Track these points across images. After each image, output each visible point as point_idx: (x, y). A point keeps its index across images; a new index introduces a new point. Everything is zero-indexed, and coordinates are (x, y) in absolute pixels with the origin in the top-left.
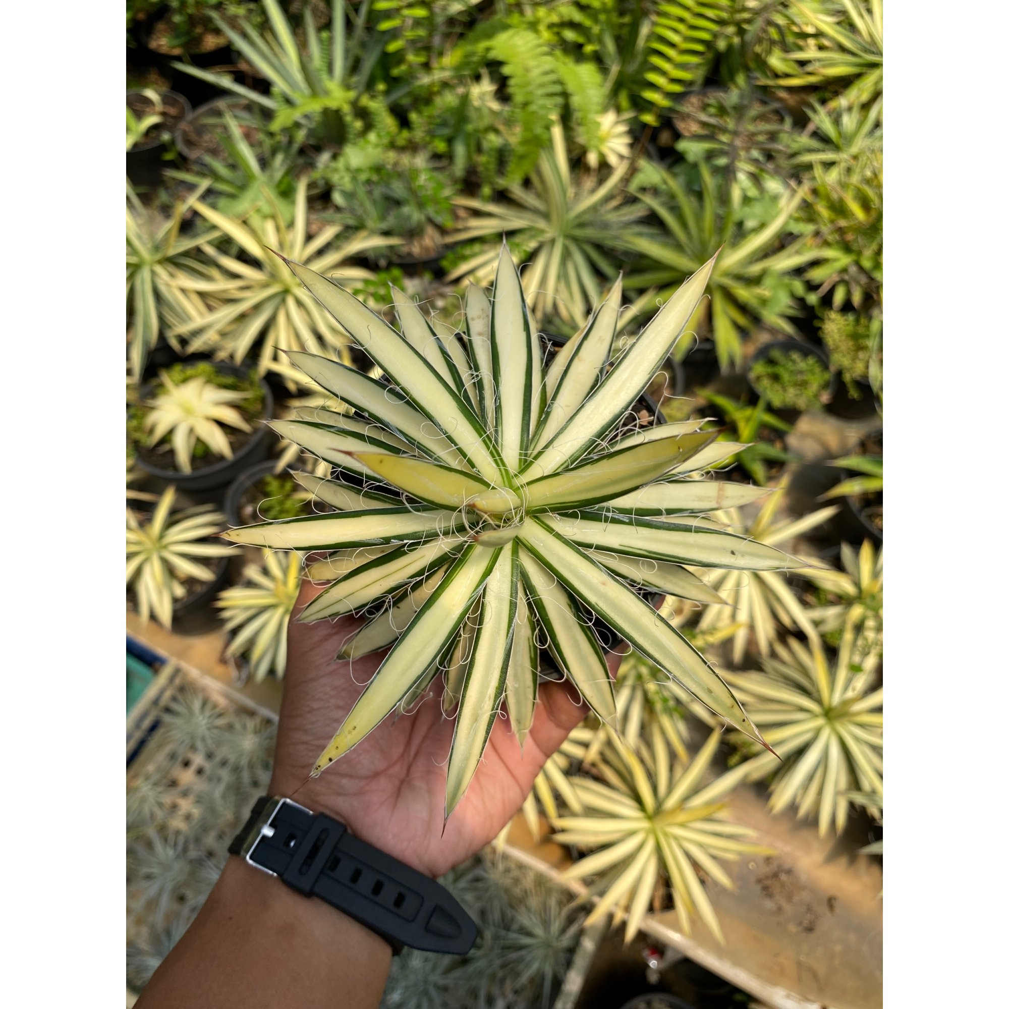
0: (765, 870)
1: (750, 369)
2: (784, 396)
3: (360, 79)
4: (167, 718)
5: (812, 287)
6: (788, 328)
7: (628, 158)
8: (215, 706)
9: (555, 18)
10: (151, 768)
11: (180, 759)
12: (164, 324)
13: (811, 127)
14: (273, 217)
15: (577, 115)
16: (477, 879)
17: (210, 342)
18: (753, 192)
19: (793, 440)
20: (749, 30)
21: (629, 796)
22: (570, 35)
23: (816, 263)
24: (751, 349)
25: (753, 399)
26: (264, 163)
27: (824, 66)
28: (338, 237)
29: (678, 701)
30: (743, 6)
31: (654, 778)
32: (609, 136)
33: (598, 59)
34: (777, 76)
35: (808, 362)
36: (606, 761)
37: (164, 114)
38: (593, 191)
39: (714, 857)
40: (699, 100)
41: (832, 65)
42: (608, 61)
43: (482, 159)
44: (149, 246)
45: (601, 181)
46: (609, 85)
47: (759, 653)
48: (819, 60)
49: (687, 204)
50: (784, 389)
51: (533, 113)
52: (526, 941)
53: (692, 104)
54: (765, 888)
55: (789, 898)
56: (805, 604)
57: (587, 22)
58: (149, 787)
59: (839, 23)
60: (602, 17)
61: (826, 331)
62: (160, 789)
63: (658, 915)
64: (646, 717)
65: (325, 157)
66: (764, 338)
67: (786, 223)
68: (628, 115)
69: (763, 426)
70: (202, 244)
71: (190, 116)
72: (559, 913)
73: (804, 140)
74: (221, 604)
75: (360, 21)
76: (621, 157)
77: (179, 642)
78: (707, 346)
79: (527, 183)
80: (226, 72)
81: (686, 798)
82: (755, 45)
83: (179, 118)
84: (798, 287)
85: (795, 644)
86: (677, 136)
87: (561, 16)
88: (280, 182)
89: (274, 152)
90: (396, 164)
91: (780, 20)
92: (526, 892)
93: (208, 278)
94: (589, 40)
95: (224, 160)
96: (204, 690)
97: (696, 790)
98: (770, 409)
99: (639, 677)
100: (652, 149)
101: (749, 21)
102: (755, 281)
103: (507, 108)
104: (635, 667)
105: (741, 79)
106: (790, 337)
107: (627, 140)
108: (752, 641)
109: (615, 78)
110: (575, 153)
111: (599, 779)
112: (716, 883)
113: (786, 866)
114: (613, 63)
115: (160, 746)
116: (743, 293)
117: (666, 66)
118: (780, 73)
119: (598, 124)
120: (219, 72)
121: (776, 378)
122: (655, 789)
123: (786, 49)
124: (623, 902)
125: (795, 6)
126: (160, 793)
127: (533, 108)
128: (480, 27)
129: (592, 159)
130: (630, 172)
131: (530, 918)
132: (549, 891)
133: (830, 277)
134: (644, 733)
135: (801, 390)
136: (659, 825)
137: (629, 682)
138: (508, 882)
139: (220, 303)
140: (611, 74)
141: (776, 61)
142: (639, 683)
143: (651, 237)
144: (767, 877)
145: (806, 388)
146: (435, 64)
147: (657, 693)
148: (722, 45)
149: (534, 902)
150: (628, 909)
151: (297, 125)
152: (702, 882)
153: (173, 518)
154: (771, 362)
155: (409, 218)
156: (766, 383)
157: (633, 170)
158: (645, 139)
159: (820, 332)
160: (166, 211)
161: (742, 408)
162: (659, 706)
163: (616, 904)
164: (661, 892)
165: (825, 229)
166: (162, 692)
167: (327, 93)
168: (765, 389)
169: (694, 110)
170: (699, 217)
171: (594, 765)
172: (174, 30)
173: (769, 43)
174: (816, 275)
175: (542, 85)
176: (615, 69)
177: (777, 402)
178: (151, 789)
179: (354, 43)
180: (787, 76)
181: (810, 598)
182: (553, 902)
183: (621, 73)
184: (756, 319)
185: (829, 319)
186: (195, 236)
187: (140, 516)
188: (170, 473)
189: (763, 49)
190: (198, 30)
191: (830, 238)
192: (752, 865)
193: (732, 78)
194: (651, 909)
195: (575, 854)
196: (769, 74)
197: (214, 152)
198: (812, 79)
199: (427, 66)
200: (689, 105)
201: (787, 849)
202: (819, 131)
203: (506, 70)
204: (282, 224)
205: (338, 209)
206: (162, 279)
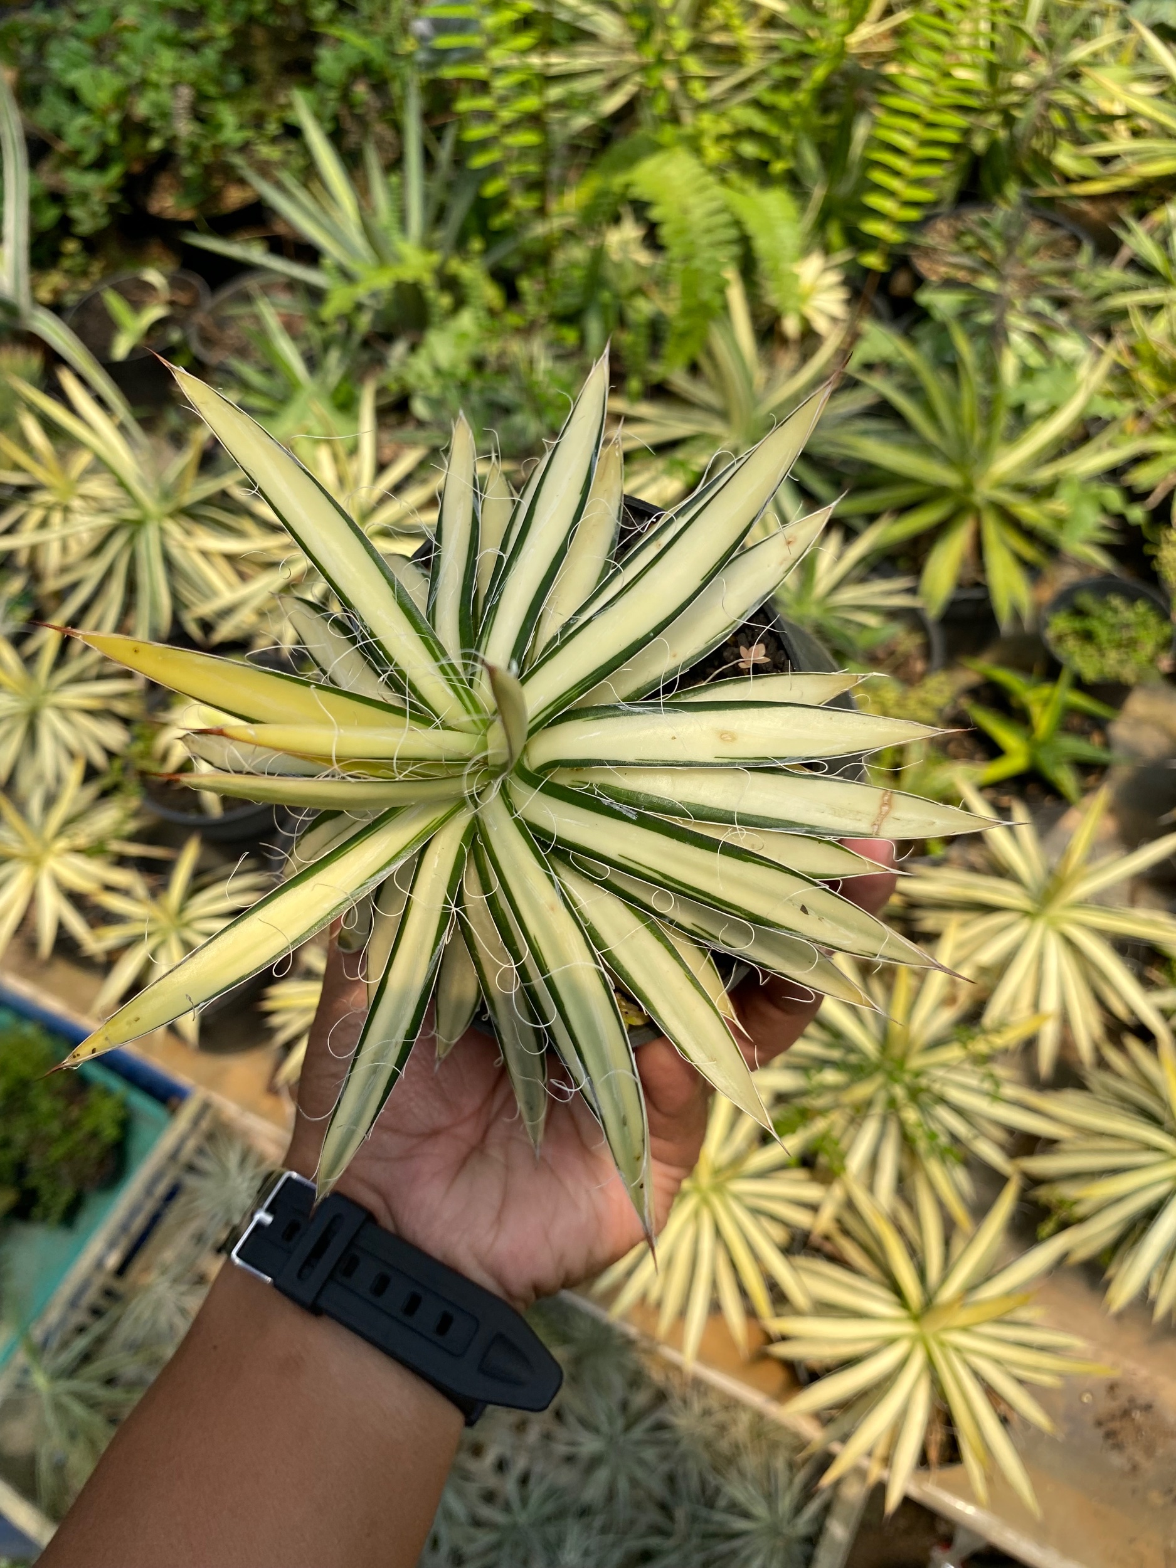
0: (1107, 1405)
1: (1047, 624)
2: (1101, 663)
3: (446, 234)
4: (191, 1181)
5: (1134, 496)
6: (1103, 561)
7: (843, 321)
8: (261, 1160)
9: (725, 127)
10: (168, 1255)
11: (210, 1243)
12: (178, 604)
13: (1125, 254)
14: (329, 442)
15: (765, 265)
16: (661, 1426)
17: (244, 626)
18: (1035, 360)
19: (1120, 730)
20: (1020, 119)
21: (882, 1284)
22: (749, 149)
23: (1140, 459)
24: (1047, 593)
25: (1052, 670)
26: (313, 363)
27: (1142, 162)
28: (422, 464)
29: (954, 1138)
30: (1010, 84)
31: (920, 1255)
32: (814, 289)
33: (794, 182)
34: (1068, 180)
35: (1137, 610)
36: (846, 1232)
37: (172, 303)
38: (795, 372)
39: (1021, 1382)
40: (949, 226)
41: (1153, 157)
42: (808, 183)
43: (627, 338)
44: (157, 493)
45: (805, 357)
46: (811, 216)
47: (1081, 1062)
48: (1132, 153)
49: (935, 384)
50: (1102, 653)
51: (698, 271)
52: (740, 1524)
53: (940, 233)
54: (1110, 1435)
55: (1149, 1450)
56: (1147, 983)
57: (774, 130)
58: (167, 1284)
59: (1162, 95)
60: (796, 121)
61: (1164, 561)
62: (183, 1288)
63: (937, 1473)
64: (906, 1163)
65: (399, 349)
66: (1068, 576)
67: (1090, 402)
68: (842, 256)
69: (1070, 711)
70: (230, 486)
71: (208, 303)
72: (791, 1482)
73: (1114, 274)
74: (268, 1005)
75: (444, 154)
76: (834, 320)
77: (208, 1064)
78: (976, 594)
79: (694, 369)
80: (256, 238)
81: (971, 1288)
82: (1031, 139)
83: (192, 307)
84: (1113, 498)
85: (1134, 1046)
86: (919, 281)
87: (734, 123)
88: (337, 390)
89: (326, 346)
90: (502, 354)
91: (1070, 100)
92: (737, 1447)
93: (239, 533)
94: (778, 154)
95: (256, 362)
96: (245, 1134)
97: (987, 1275)
98: (1079, 684)
99: (892, 1103)
100: (881, 304)
101: (1020, 105)
102: (1045, 492)
103: (660, 261)
104: (884, 1086)
105: (1013, 190)
106: (1107, 576)
107: (841, 294)
108: (1066, 1043)
109: (820, 204)
110: (765, 319)
111: (837, 1259)
112: (1026, 1423)
113: (1141, 1401)
114: (815, 185)
115: (183, 1222)
116: (1029, 512)
117: (895, 184)
118: (1072, 175)
119: (796, 277)
120: (248, 240)
121: (1087, 636)
122: (921, 1273)
123: (1080, 140)
124: (880, 1451)
125: (1089, 76)
126: (183, 1294)
127: (697, 263)
128: (619, 147)
129: (791, 326)
130: (849, 339)
131: (746, 1488)
132: (774, 1446)
133: (1165, 478)
134: (903, 1187)
135: (1127, 653)
136: (930, 1328)
137: (878, 1110)
138: (707, 1429)
139: (257, 569)
140: (813, 200)
141: (1065, 158)
142: (892, 1110)
143: (882, 435)
144: (1113, 1417)
145: (1135, 651)
146: (554, 207)
147: (920, 1125)
148: (979, 143)
149: (750, 1462)
150: (888, 1461)
151: (359, 307)
152: (1004, 1421)
153: (199, 882)
154: (1079, 613)
155: (522, 432)
156: (1072, 645)
157: (854, 337)
158: (869, 289)
159: (1155, 562)
160: (178, 440)
161: (1036, 685)
162: (922, 1145)
163: (870, 1454)
164: (938, 1436)
165: (1152, 407)
166: (182, 1141)
167: (399, 259)
168: (1071, 654)
169: (943, 241)
170: (954, 403)
171: (827, 1238)
172: (185, 186)
173: (1051, 134)
174: (1142, 477)
175: (709, 231)
176: (818, 193)
177: (1090, 673)
178: (171, 1287)
179: (436, 185)
180: (1084, 179)
181: (1155, 974)
182: (780, 1464)
183: (828, 200)
184: (1051, 549)
185: (1168, 542)
186: (219, 474)
187: (151, 881)
188: (192, 817)
189: (1043, 144)
190: (217, 182)
191: (1161, 420)
192: (1087, 1397)
193: (999, 189)
194: (923, 1461)
195: (803, 1376)
196: (1056, 178)
197: (242, 352)
198: (1123, 182)
199: (541, 212)
200: (935, 235)
201: (1143, 1372)
202: (1137, 259)
203: (655, 214)
204: (342, 452)
205: (421, 424)
206: (175, 539)
